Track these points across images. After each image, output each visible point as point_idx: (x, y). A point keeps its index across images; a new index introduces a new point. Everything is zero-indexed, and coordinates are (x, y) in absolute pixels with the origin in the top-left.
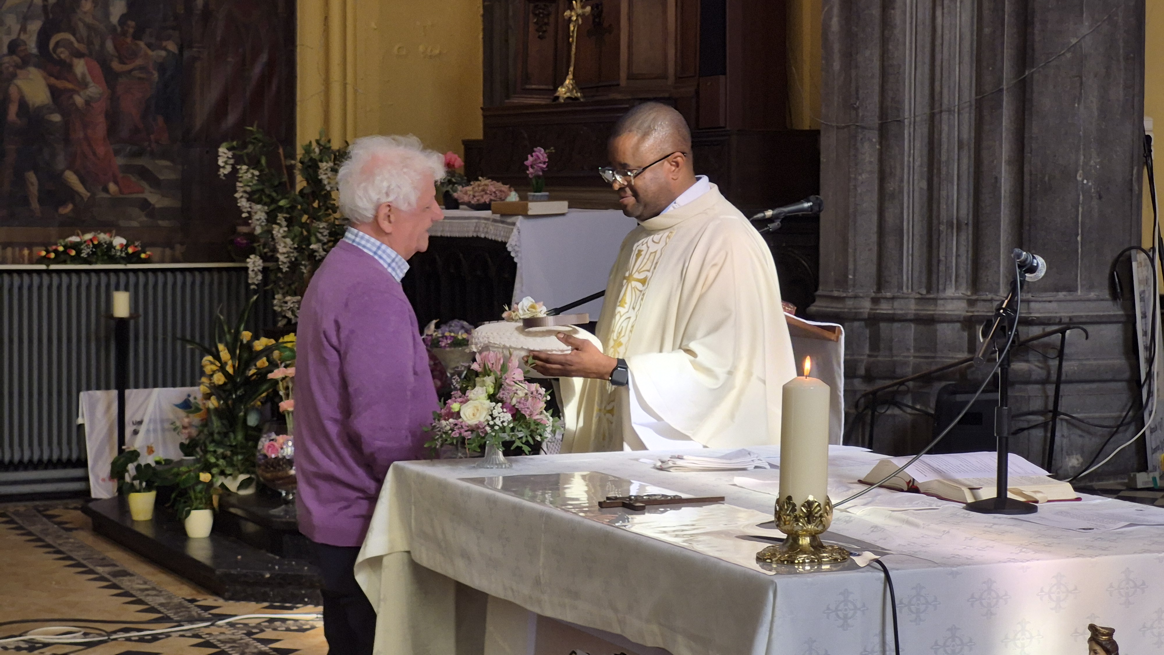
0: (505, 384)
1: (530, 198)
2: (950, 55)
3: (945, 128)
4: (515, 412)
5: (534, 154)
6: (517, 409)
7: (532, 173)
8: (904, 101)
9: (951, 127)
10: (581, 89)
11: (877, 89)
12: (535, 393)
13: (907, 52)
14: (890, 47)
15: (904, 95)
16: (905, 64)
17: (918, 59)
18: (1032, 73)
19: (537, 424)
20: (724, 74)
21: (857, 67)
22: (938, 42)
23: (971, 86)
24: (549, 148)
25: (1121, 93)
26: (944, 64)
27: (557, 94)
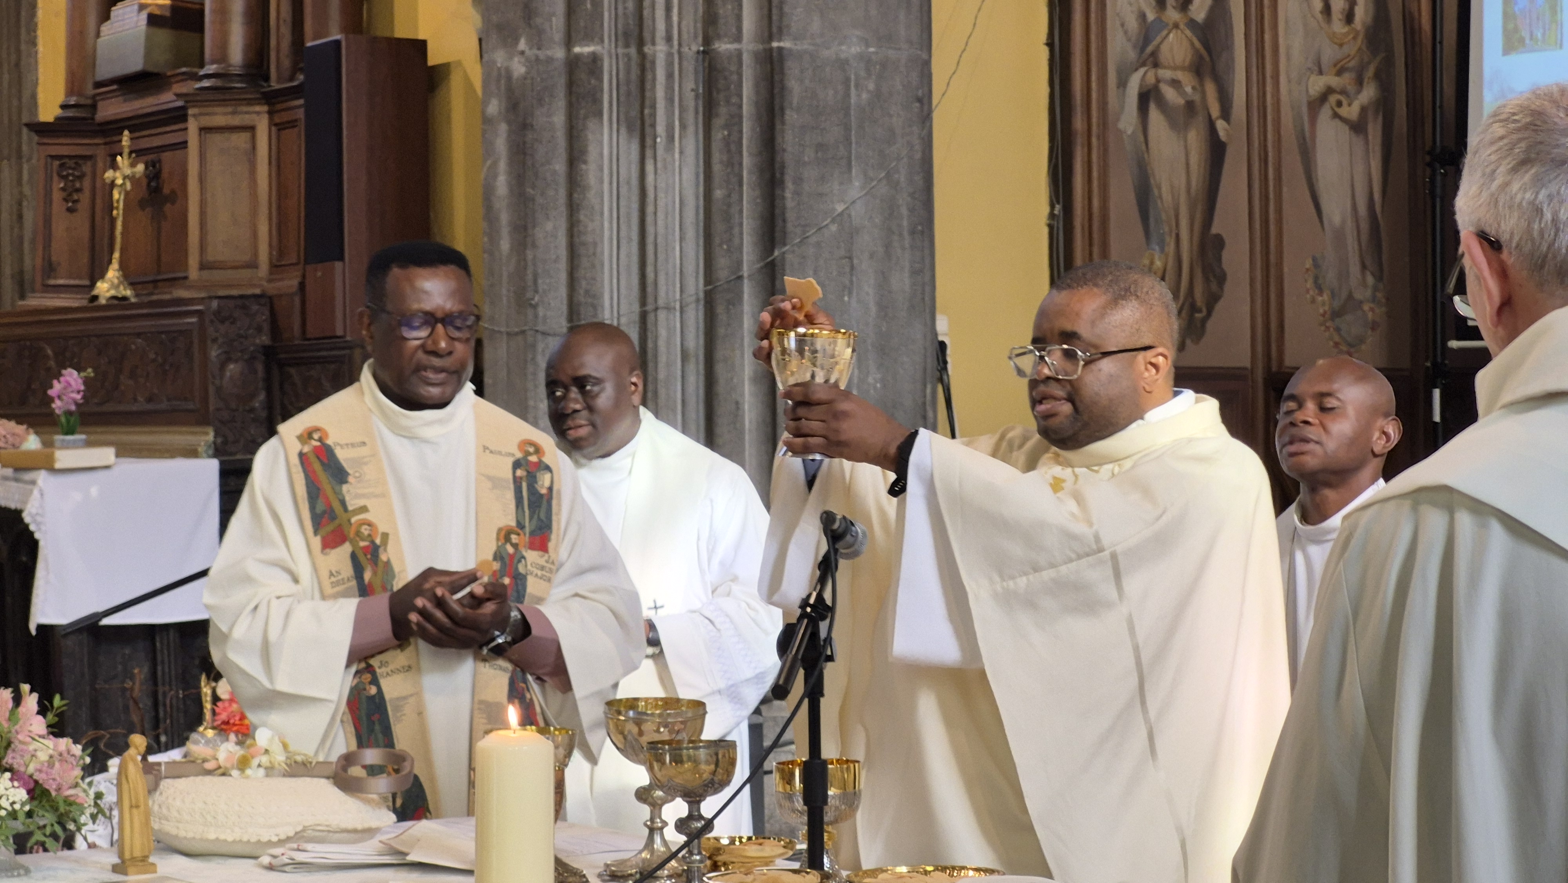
0: (16, 743)
1: (57, 444)
2: (666, 228)
3: (663, 332)
4: (32, 785)
5: (62, 379)
6: (36, 782)
7: (60, 408)
8: (602, 294)
9: (670, 330)
10: (132, 285)
11: (563, 277)
12: (65, 755)
13: (606, 224)
14: (582, 217)
15: (603, 286)
16: (602, 241)
17: (623, 233)
18: (784, 253)
19: (70, 804)
20: (341, 258)
21: (534, 246)
22: (650, 209)
23: (697, 273)
24: (84, 370)
25: (907, 281)
26: (659, 240)
27: (95, 292)
